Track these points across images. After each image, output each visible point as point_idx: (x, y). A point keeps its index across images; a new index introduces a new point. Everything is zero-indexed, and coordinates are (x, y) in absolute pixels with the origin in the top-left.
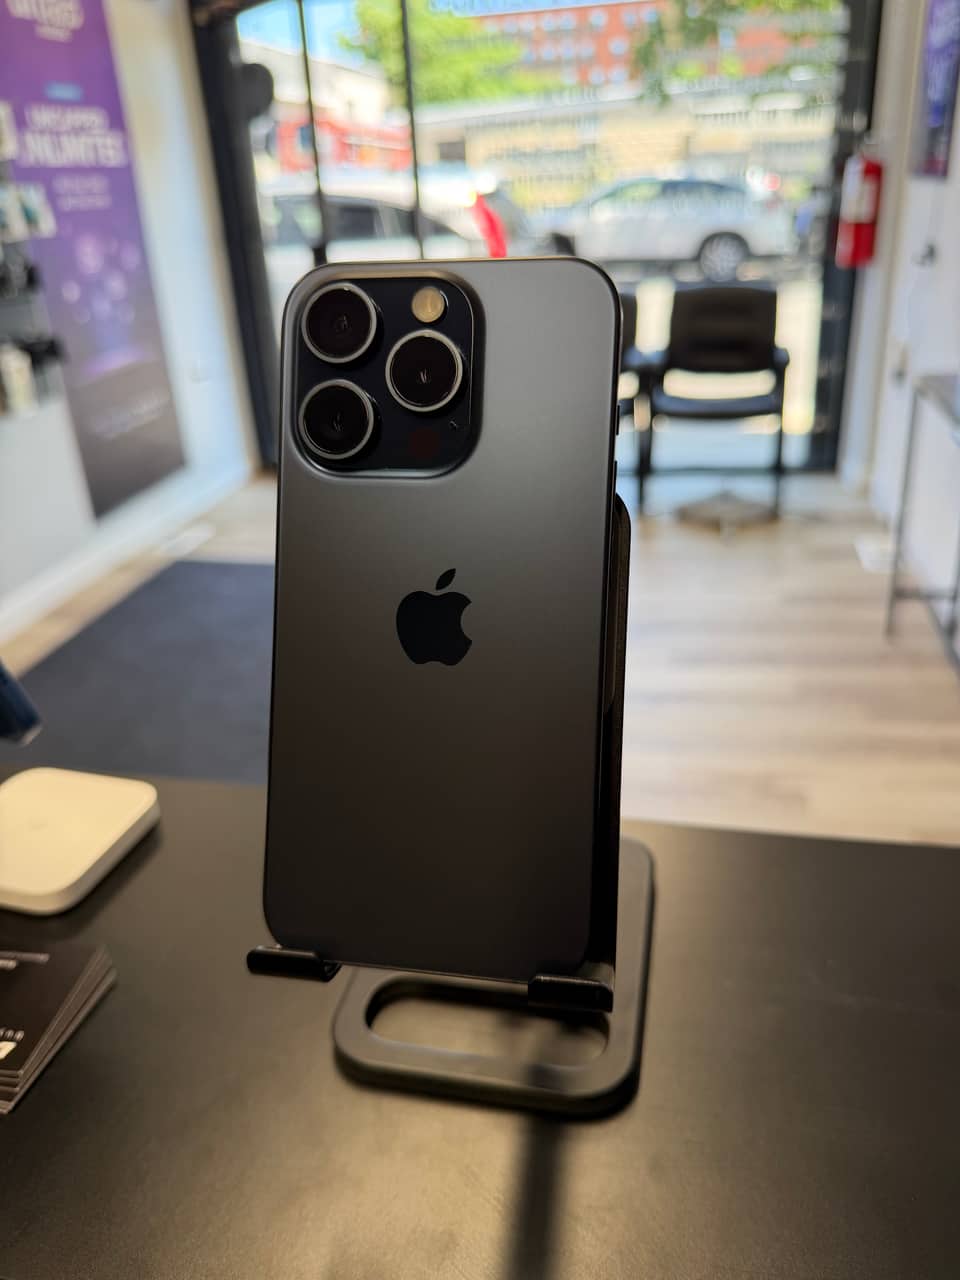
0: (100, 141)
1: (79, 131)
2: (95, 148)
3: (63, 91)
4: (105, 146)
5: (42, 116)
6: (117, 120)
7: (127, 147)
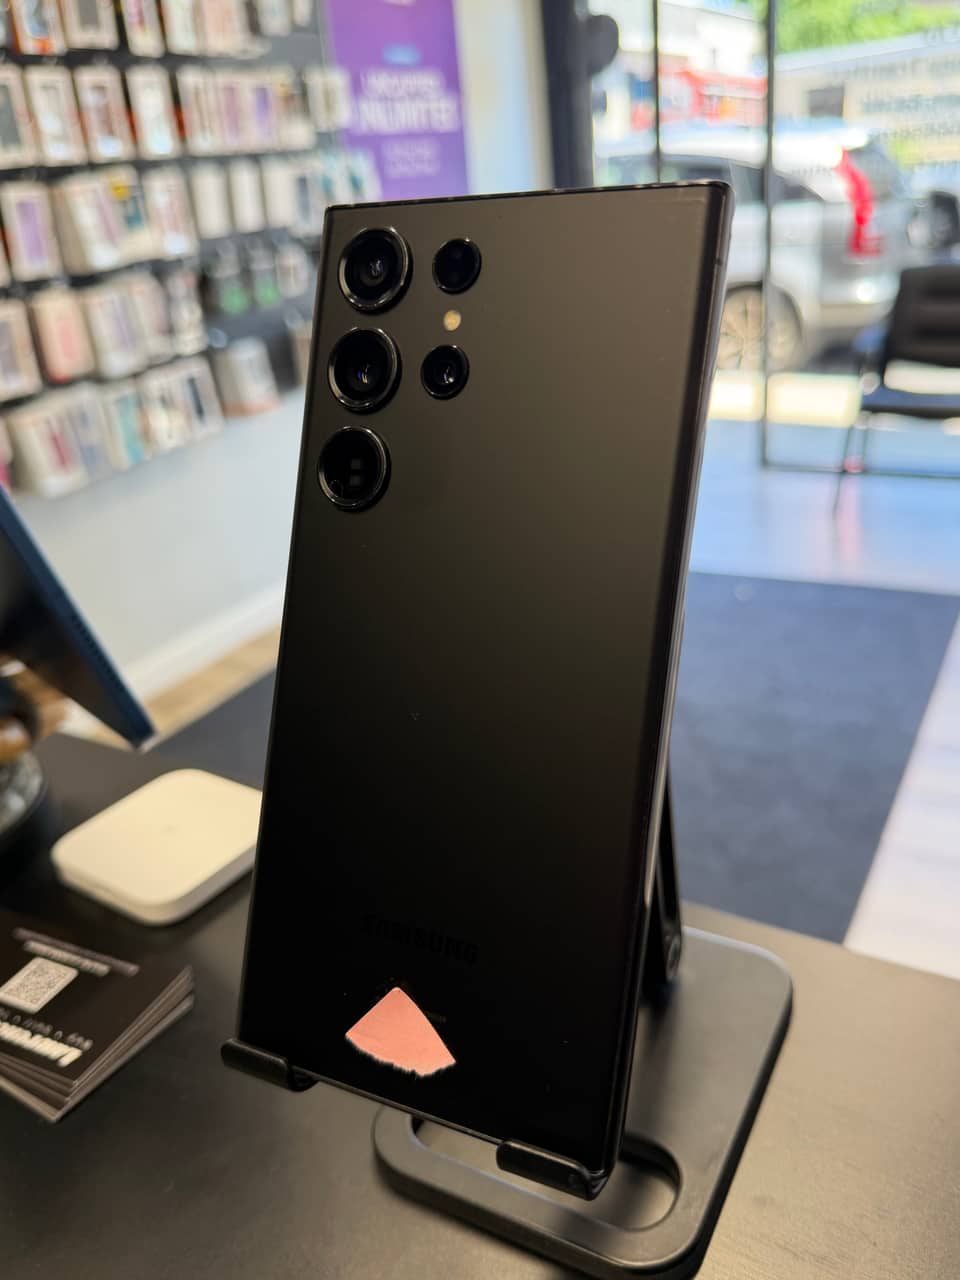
0: (434, 106)
1: (415, 95)
2: (428, 113)
3: (402, 55)
4: (439, 111)
5: (379, 82)
6: (453, 82)
7: (460, 110)
